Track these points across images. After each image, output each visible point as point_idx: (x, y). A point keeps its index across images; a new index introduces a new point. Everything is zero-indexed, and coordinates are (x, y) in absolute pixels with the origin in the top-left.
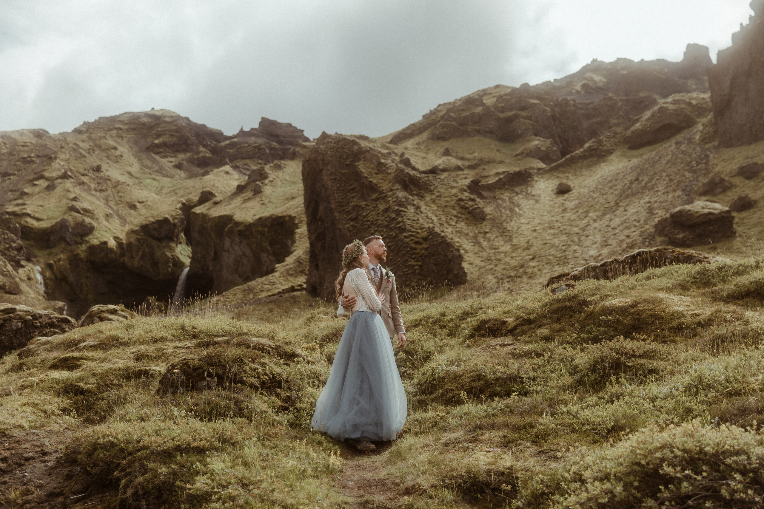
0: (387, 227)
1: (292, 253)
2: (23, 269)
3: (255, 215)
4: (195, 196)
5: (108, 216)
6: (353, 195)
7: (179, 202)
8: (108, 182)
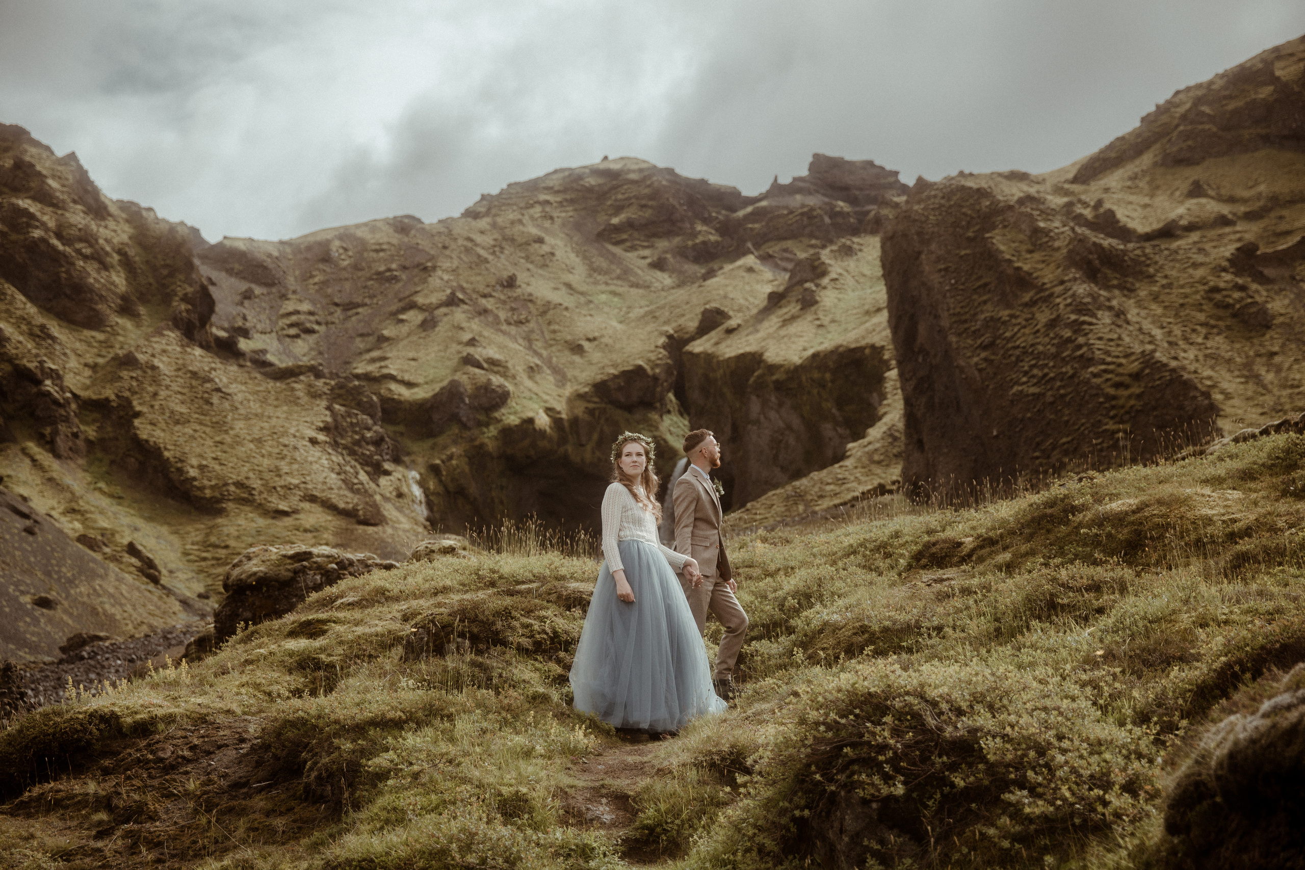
0: (1055, 356)
1: (880, 419)
2: (388, 478)
3: (805, 349)
4: (692, 320)
5: (532, 370)
6: (985, 298)
7: (661, 334)
8: (530, 305)
